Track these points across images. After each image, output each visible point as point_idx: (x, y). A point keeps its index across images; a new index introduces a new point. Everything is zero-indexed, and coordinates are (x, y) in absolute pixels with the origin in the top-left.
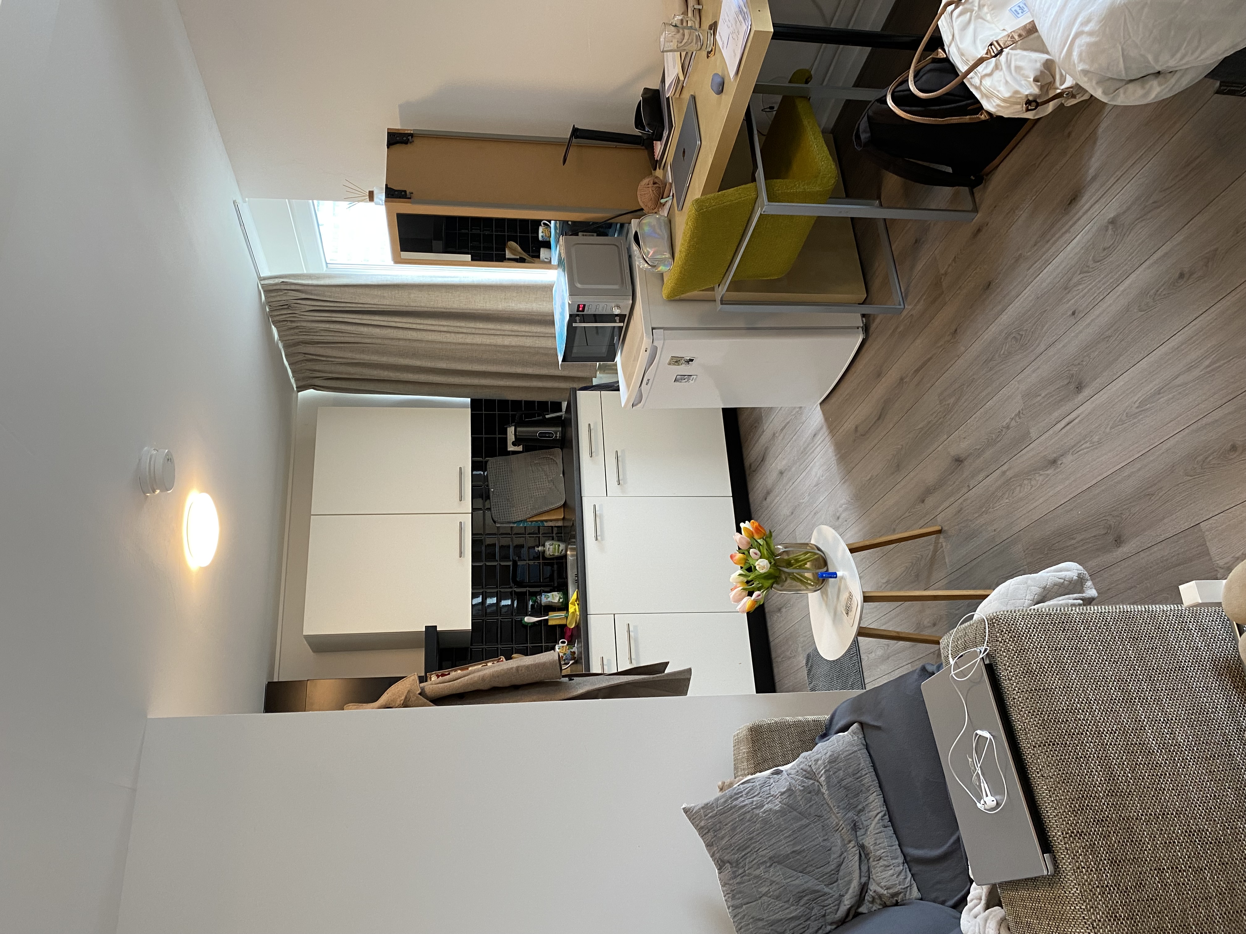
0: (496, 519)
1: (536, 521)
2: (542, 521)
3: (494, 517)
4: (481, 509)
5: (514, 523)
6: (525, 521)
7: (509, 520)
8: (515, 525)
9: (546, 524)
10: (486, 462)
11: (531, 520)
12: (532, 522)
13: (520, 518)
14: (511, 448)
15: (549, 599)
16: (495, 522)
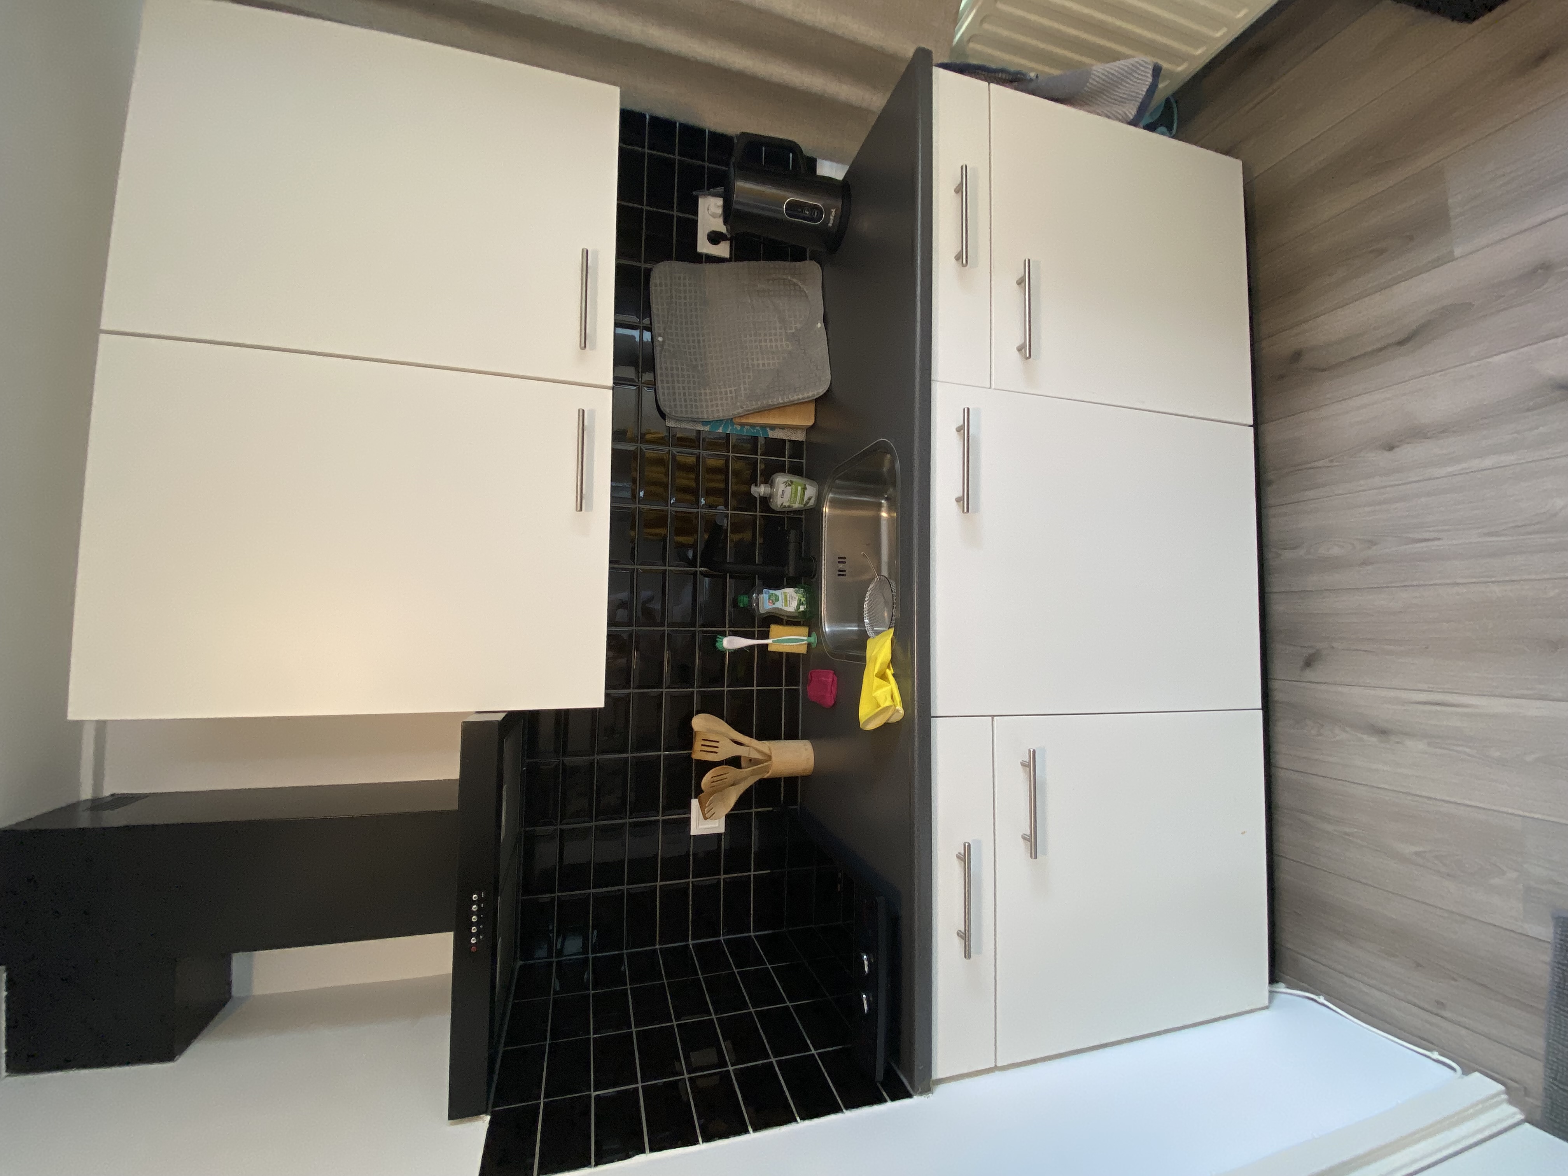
0: (666, 410)
1: (753, 426)
2: (764, 427)
3: (661, 403)
4: (632, 380)
5: (705, 423)
6: (730, 421)
7: (695, 416)
8: (707, 428)
9: (772, 434)
10: (648, 272)
11: (744, 421)
12: (742, 425)
13: (721, 414)
14: (704, 247)
15: (778, 605)
16: (663, 415)
